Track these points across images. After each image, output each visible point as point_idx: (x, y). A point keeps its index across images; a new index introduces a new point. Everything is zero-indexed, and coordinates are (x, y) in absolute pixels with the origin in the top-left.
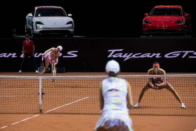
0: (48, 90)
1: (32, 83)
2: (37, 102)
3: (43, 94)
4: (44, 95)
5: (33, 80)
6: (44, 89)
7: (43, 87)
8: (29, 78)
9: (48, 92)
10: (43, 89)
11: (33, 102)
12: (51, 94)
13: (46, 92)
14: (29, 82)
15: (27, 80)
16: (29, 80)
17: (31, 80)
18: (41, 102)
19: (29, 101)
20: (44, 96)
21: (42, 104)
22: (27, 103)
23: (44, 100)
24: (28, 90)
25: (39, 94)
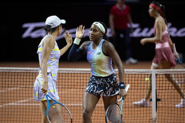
0: (166, 94)
1: (139, 82)
2: (148, 115)
3: (158, 100)
4: (160, 102)
5: (140, 76)
6: (160, 91)
7: (158, 88)
8: (133, 72)
9: (166, 97)
10: (158, 91)
11: (141, 115)
12: (173, 100)
13: (163, 97)
14: (133, 79)
15: (130, 76)
16: (133, 76)
17: (137, 76)
18: (154, 115)
19: (133, 112)
20: (160, 104)
21: (156, 118)
22: (130, 115)
23: (160, 111)
24: (133, 94)
25: (151, 100)
